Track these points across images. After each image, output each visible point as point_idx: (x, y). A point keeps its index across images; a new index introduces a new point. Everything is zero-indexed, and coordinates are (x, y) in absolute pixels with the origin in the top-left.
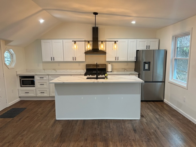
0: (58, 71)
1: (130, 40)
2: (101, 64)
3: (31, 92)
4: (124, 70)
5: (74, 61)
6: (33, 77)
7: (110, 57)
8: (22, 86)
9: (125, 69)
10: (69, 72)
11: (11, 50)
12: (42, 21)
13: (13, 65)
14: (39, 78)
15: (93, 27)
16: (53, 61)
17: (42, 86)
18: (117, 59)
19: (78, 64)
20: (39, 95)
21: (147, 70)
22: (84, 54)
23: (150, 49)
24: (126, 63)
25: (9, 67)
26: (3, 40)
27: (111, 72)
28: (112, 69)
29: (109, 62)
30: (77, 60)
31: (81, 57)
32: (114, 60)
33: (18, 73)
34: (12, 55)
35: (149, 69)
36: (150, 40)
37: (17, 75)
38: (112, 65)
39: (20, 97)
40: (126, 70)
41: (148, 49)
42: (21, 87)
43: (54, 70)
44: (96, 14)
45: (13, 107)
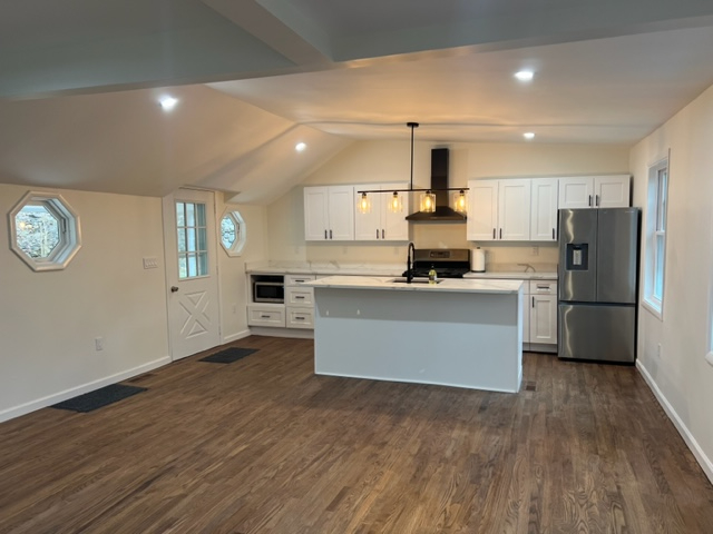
0: (342, 266)
1: (536, 181)
2: (454, 250)
3: (275, 316)
4: (525, 268)
5: (381, 241)
6: (280, 279)
7: (476, 231)
8: (257, 299)
9: (528, 266)
10: (368, 268)
11: (237, 213)
12: (301, 147)
13: (239, 249)
14: (294, 283)
15: (433, 151)
16: (328, 239)
17: (300, 301)
18: (498, 234)
19: (392, 249)
20: (293, 324)
21: (577, 267)
22: (407, 222)
23: (602, 206)
24: (531, 249)
25: (231, 253)
26: (221, 191)
27: (483, 272)
28: (486, 265)
29: (479, 244)
30: (387, 239)
31: (399, 230)
32: (489, 237)
33: (249, 269)
34: (238, 225)
35: (585, 265)
36: (599, 180)
37: (247, 273)
38: (486, 253)
39: (250, 327)
40: (530, 269)
41: (595, 207)
42: (254, 301)
43: (334, 263)
44: (413, 125)
45: (234, 346)
